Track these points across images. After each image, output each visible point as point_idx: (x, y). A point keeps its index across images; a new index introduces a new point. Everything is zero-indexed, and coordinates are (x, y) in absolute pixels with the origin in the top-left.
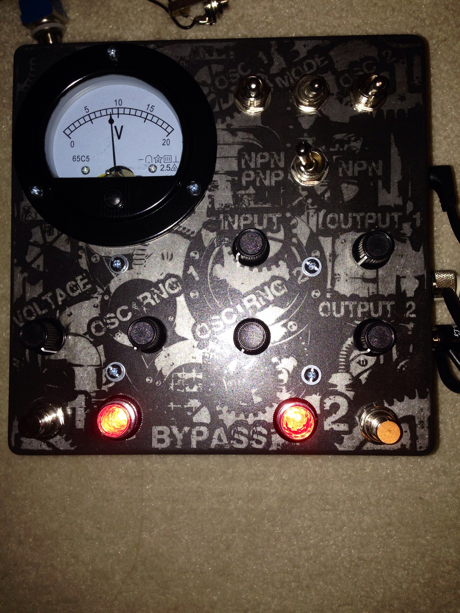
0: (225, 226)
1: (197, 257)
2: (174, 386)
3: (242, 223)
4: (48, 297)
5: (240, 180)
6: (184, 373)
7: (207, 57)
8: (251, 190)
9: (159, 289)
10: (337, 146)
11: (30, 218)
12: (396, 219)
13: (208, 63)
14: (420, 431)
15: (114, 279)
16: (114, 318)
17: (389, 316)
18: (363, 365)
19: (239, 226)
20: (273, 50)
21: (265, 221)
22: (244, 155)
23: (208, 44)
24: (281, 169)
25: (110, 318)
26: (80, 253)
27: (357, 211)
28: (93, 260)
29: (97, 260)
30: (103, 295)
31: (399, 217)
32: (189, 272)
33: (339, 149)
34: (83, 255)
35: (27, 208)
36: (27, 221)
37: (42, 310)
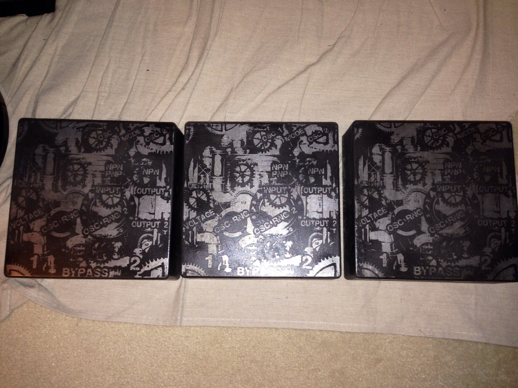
8: (109, 178)
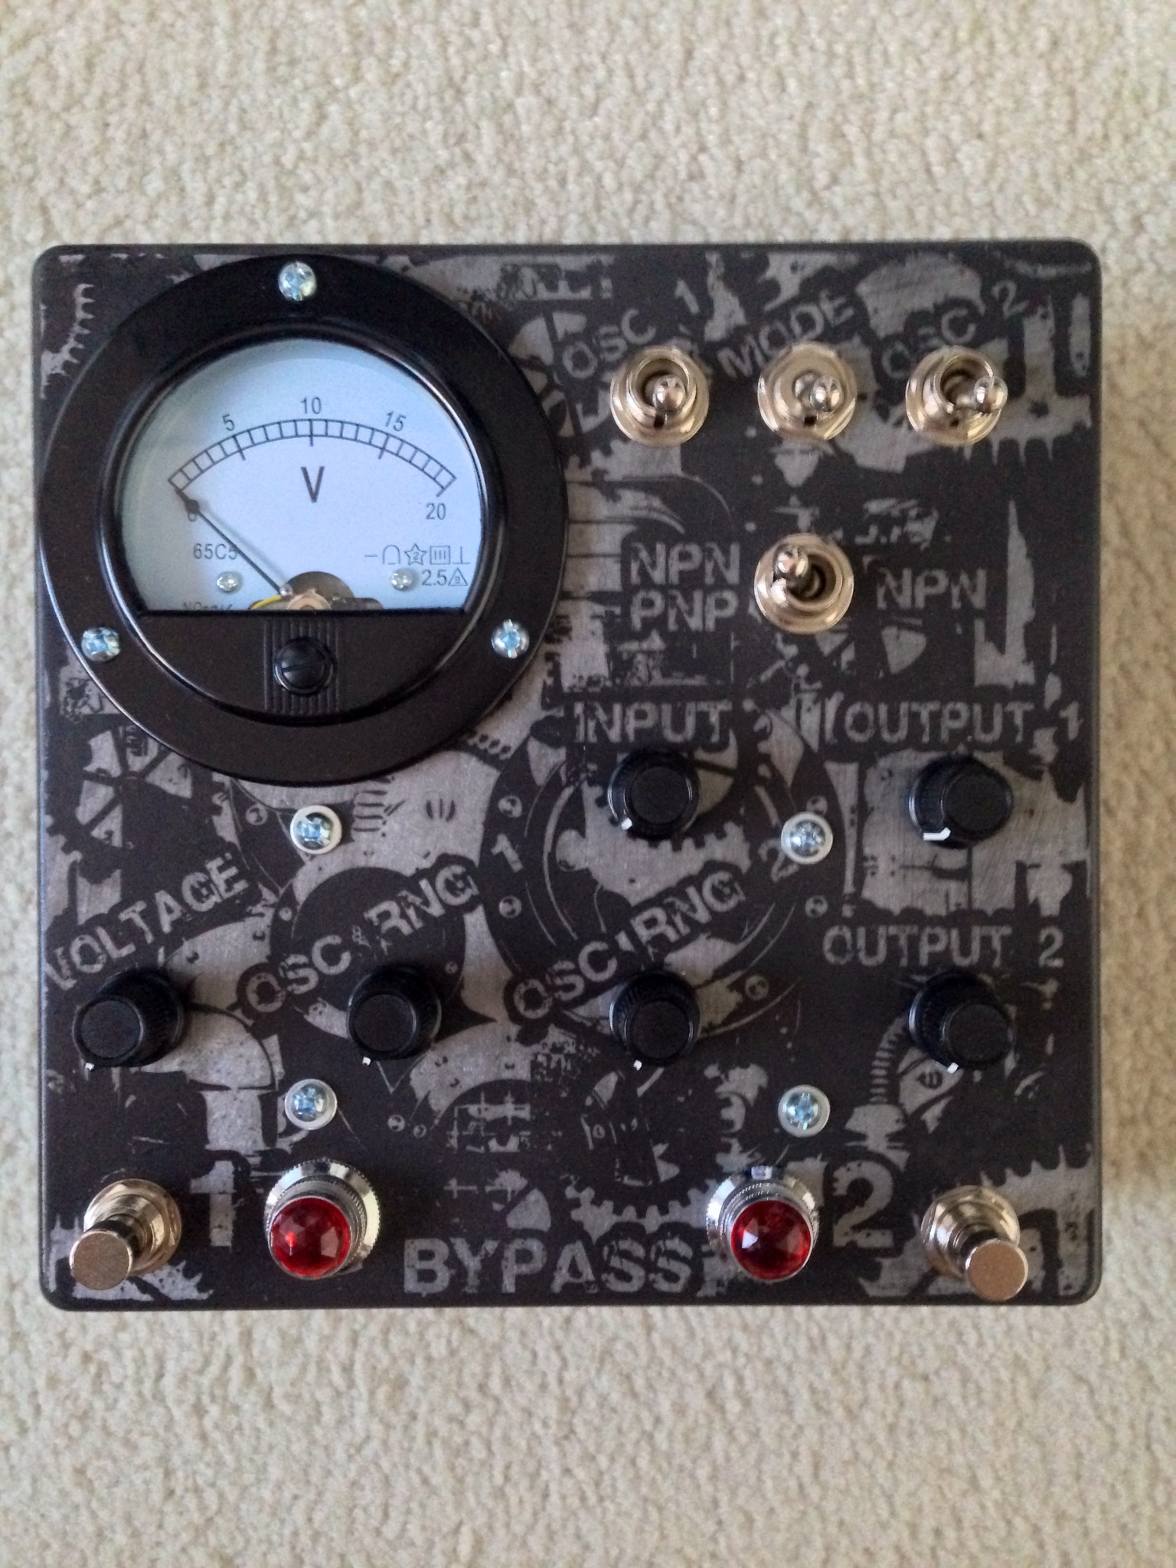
0: (586, 732)
1: (517, 811)
2: (460, 1139)
3: (632, 725)
4: (133, 914)
5: (626, 614)
6: (483, 1105)
7: (544, 294)
8: (656, 642)
9: (418, 892)
10: (873, 531)
11: (86, 711)
12: (1019, 720)
13: (546, 310)
14: (1066, 1247)
15: (304, 869)
16: (304, 966)
17: (997, 963)
18: (931, 1086)
19: (624, 734)
20: (711, 279)
21: (690, 722)
22: (636, 552)
23: (543, 259)
24: (731, 587)
25: (295, 967)
26: (216, 799)
27: (923, 698)
28: (251, 818)
29: (259, 819)
30: (277, 907)
31: (1027, 716)
32: (496, 850)
33: (878, 539)
34: (226, 807)
35: (76, 684)
36: (77, 718)
37: (120, 945)
